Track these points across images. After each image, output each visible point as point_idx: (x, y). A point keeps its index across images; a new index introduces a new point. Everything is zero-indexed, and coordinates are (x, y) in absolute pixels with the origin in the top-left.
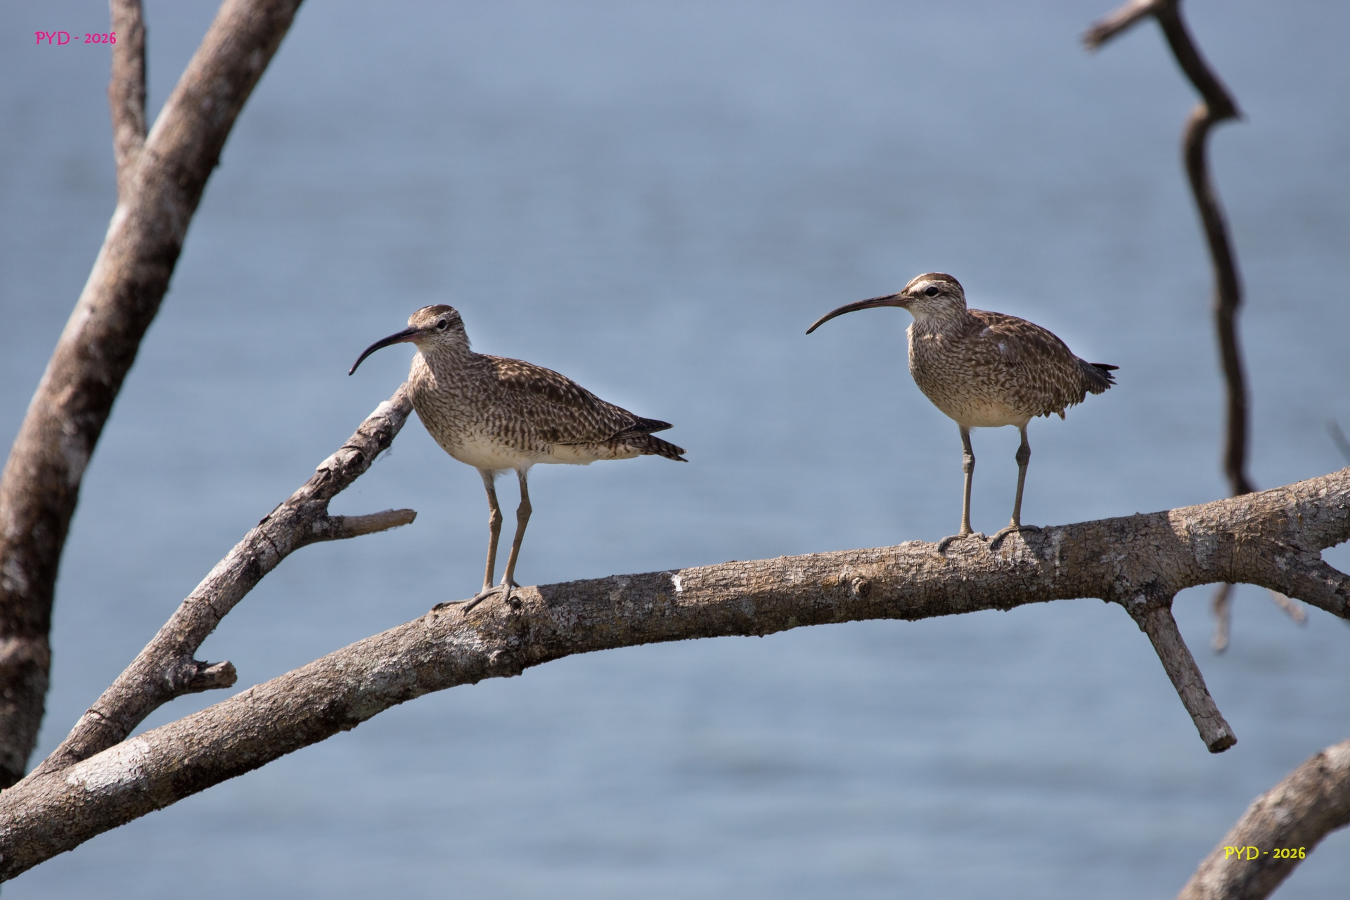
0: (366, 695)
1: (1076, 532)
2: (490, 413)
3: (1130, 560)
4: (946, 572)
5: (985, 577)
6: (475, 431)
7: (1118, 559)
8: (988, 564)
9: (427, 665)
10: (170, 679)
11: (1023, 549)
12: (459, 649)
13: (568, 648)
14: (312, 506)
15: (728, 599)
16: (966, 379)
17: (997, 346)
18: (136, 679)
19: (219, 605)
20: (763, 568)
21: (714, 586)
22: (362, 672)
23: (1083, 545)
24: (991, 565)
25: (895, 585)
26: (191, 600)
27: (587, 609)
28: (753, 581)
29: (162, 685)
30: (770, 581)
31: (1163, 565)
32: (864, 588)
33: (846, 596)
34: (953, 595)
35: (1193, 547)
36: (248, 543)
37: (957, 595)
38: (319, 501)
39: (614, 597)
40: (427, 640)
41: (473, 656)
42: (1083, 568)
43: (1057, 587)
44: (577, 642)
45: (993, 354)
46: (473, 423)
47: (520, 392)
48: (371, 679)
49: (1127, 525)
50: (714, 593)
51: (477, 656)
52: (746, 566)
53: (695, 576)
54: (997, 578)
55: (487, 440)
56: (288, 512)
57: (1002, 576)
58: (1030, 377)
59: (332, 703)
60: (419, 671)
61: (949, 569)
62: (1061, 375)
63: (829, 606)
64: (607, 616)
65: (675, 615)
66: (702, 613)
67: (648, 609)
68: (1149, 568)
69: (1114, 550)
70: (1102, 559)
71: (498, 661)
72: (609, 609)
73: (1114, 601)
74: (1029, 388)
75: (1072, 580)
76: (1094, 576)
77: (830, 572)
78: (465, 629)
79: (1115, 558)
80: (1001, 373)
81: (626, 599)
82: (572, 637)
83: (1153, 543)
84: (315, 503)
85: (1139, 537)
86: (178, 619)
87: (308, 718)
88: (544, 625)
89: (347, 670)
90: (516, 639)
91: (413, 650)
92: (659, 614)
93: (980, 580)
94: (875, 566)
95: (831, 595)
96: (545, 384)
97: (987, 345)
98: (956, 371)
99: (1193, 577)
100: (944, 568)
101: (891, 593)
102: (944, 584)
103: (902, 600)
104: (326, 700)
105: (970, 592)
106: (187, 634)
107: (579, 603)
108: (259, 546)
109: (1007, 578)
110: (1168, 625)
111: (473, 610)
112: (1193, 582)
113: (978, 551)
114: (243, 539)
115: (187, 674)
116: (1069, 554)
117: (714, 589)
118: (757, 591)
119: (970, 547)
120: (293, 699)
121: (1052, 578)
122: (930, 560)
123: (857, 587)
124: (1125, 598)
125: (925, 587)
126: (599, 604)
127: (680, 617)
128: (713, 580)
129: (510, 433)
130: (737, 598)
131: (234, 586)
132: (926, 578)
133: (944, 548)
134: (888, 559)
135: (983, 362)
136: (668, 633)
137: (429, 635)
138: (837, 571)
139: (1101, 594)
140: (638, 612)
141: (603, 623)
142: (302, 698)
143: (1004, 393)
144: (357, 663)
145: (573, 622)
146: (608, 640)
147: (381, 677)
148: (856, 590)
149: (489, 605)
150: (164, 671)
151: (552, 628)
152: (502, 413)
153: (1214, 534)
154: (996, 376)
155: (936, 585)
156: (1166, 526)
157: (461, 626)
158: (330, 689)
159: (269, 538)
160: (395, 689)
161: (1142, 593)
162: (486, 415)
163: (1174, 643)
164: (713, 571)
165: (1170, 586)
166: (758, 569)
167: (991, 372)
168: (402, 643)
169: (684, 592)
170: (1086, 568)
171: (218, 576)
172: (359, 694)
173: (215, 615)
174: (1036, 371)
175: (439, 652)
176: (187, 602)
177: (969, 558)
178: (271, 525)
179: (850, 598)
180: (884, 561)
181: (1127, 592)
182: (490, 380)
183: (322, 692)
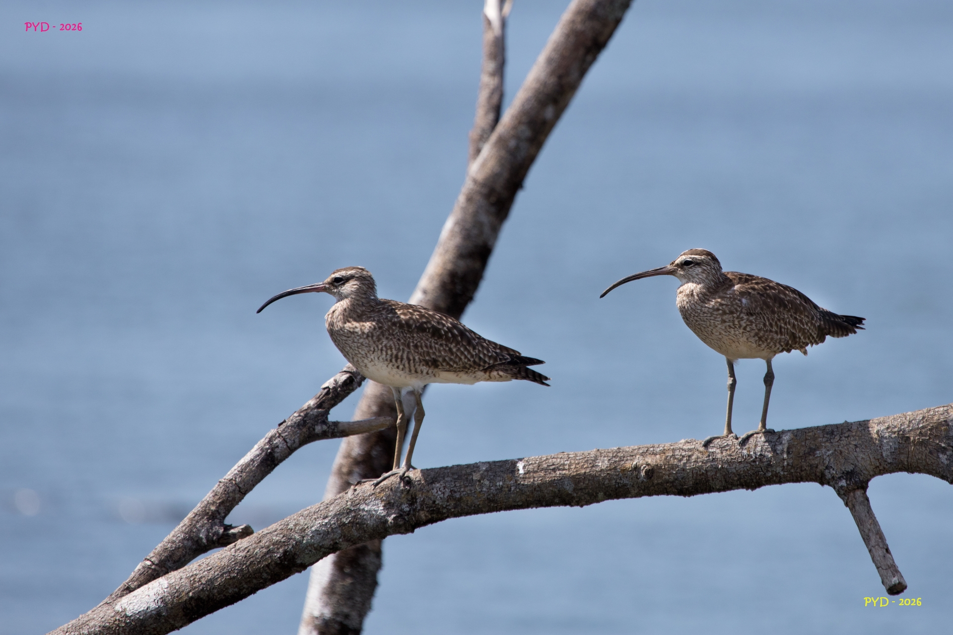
0: (307, 546)
1: (801, 435)
2: (383, 345)
3: (836, 455)
4: (707, 462)
5: (734, 466)
6: (374, 358)
7: (827, 454)
8: (737, 456)
9: (348, 525)
10: (204, 537)
11: (762, 446)
12: (369, 514)
13: (444, 513)
14: (315, 414)
15: (554, 479)
16: (716, 324)
17: (740, 300)
18: (179, 537)
19: (243, 484)
20: (581, 457)
21: (546, 470)
22: (305, 530)
23: (803, 443)
24: (739, 457)
25: (671, 471)
26: (223, 480)
27: (457, 485)
28: (573, 467)
29: (197, 541)
30: (585, 466)
31: (859, 459)
32: (649, 472)
33: (637, 478)
34: (713, 479)
35: (881, 446)
36: (267, 440)
37: (715, 478)
38: (320, 410)
39: (476, 477)
40: (347, 507)
41: (378, 518)
42: (803, 460)
43: (786, 473)
44: (450, 509)
45: (735, 306)
46: (371, 352)
47: (408, 331)
48: (311, 535)
49: (836, 430)
50: (545, 475)
51: (381, 519)
52: (570, 456)
53: (533, 462)
54: (743, 466)
55: (384, 365)
56: (297, 418)
57: (747, 465)
58: (767, 324)
59: (285, 552)
60: (342, 530)
61: (709, 459)
62: (796, 323)
63: (625, 485)
64: (471, 490)
65: (518, 490)
66: (537, 489)
67: (499, 486)
68: (849, 461)
69: (825, 447)
70: (817, 454)
71: (394, 523)
72: (472, 486)
73: (826, 484)
74: (767, 331)
75: (796, 468)
76: (811, 466)
77: (627, 460)
78: (373, 500)
79: (825, 453)
80: (742, 320)
81: (484, 478)
82: (447, 506)
83: (853, 443)
84: (317, 412)
85: (843, 438)
86: (213, 494)
87: (269, 564)
88: (427, 497)
89: (295, 528)
90: (407, 507)
91: (338, 514)
92: (506, 489)
93: (731, 467)
94: (658, 456)
95: (627, 477)
96: (429, 326)
97: (732, 300)
98: (708, 318)
99: (881, 468)
100: (706, 459)
101: (669, 476)
102: (706, 470)
103: (677, 482)
104: (281, 550)
105: (724, 476)
106: (218, 505)
107: (451, 481)
108: (275, 442)
109: (750, 466)
110: (863, 502)
111: (379, 486)
112: (882, 471)
113: (731, 447)
114: (264, 437)
115: (216, 533)
116: (794, 450)
117: (546, 472)
118: (575, 474)
119: (726, 444)
120: (260, 549)
121: (782, 467)
122: (697, 453)
123: (644, 471)
124: (832, 482)
125: (692, 472)
126: (465, 482)
127: (522, 492)
128: (545, 466)
129: (399, 360)
130: (561, 479)
131: (254, 470)
132: (693, 465)
133: (707, 444)
134: (668, 451)
135: (728, 312)
136: (514, 504)
137: (349, 503)
138: (632, 460)
139: (816, 479)
140: (492, 488)
141: (468, 495)
142: (266, 548)
143: (747, 334)
144: (302, 524)
145: (447, 495)
146: (472, 508)
147: (317, 534)
148: (643, 474)
149: (390, 482)
150: (199, 531)
151: (433, 499)
152: (392, 345)
153: (896, 437)
154: (739, 322)
155: (700, 471)
156: (863, 431)
157: (370, 497)
158: (284, 542)
159: (282, 437)
160: (327, 543)
161: (844, 479)
162: (380, 347)
163: (866, 515)
164: (547, 459)
165: (864, 474)
166: (578, 458)
167: (735, 319)
168: (331, 509)
169: (525, 474)
170: (805, 460)
171: (244, 463)
172: (303, 546)
173: (240, 491)
174: (773, 320)
175: (355, 516)
176: (220, 482)
177: (724, 452)
178: (284, 427)
179: (640, 479)
180: (665, 453)
181: (833, 478)
182: (385, 321)
183: (278, 545)
